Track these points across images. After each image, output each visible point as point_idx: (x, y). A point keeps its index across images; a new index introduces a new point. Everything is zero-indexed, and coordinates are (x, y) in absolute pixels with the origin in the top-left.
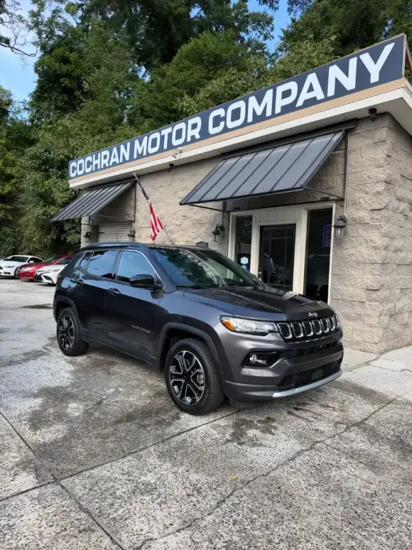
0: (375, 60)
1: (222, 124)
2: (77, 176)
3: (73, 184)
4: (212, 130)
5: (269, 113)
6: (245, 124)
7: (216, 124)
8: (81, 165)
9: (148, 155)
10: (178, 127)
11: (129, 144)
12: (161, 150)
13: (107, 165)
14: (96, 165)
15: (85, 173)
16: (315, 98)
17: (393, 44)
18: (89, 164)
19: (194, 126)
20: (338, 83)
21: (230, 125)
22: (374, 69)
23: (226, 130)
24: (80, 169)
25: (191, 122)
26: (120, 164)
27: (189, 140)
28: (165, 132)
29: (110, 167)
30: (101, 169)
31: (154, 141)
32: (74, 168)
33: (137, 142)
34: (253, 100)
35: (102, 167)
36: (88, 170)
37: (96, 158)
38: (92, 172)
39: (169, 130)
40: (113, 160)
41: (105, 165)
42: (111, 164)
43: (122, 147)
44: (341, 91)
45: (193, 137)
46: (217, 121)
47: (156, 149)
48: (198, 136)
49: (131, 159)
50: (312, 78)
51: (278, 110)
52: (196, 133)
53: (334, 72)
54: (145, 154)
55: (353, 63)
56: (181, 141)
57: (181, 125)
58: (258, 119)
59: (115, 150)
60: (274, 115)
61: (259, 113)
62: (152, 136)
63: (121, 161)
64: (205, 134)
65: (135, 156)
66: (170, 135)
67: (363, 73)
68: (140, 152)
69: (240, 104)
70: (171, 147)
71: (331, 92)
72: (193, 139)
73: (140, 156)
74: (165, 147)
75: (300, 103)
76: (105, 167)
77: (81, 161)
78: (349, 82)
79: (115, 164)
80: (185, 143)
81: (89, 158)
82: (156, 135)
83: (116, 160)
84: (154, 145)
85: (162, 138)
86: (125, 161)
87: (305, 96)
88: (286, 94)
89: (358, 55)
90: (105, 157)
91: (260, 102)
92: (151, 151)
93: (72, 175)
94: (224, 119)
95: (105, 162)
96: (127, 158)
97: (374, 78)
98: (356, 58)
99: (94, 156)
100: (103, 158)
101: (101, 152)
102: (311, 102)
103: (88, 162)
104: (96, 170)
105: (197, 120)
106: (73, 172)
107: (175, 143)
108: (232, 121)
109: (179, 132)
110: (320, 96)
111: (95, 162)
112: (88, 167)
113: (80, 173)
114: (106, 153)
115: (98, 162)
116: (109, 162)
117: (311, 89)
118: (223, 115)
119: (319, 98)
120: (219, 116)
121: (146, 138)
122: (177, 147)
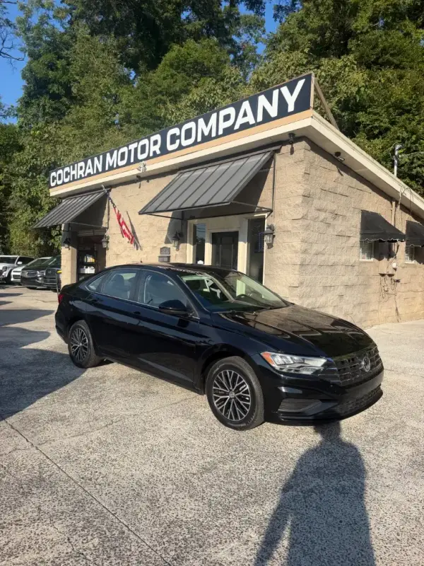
0: (292, 92)
1: (178, 141)
2: (57, 185)
3: (53, 193)
4: (170, 147)
5: (214, 135)
6: (196, 143)
7: (173, 142)
8: (60, 175)
9: (118, 167)
10: (142, 143)
11: (101, 157)
12: (128, 163)
13: (83, 176)
14: (74, 175)
15: (64, 183)
16: (248, 122)
17: (304, 80)
18: (68, 174)
19: (155, 143)
20: (265, 111)
21: (185, 143)
22: (291, 100)
23: (181, 147)
24: (60, 179)
25: (153, 138)
26: (94, 175)
27: (151, 155)
28: (132, 147)
29: (85, 177)
30: (77, 179)
31: (123, 154)
32: (54, 178)
33: (108, 155)
34: (201, 121)
35: (79, 177)
36: (66, 180)
37: (74, 169)
38: (70, 182)
39: (134, 145)
40: (88, 171)
41: (81, 175)
42: (86, 175)
43: (96, 159)
44: (267, 118)
45: (155, 152)
46: (174, 138)
47: (124, 162)
48: (158, 152)
49: (104, 170)
50: (246, 106)
51: (221, 132)
52: (157, 148)
53: (262, 100)
54: (115, 166)
55: (276, 93)
56: (145, 156)
57: (145, 141)
58: (206, 139)
59: (89, 161)
60: (218, 136)
61: (206, 133)
62: (122, 150)
63: (95, 172)
64: (164, 151)
65: (107, 168)
66: (136, 149)
67: (282, 103)
68: (111, 165)
69: (192, 125)
70: (136, 161)
71: (260, 118)
72: (155, 155)
73: (111, 168)
74: (132, 160)
75: (237, 127)
76: (81, 178)
77: (60, 171)
78: (273, 111)
79: (89, 175)
80: (148, 158)
81: (67, 169)
82: (125, 149)
83: (91, 171)
84: (122, 158)
85: (130, 152)
86: (98, 173)
87: (241, 121)
88: (227, 118)
89: (279, 88)
90: (81, 168)
91: (207, 124)
92: (121, 163)
93: (52, 184)
94: (179, 137)
95: (81, 172)
96: (100, 170)
97: (291, 108)
98: (278, 90)
99: (71, 167)
100: (79, 169)
101: (77, 163)
102: (245, 126)
103: (67, 172)
104: (74, 180)
105: (158, 137)
106: (53, 182)
107: (140, 157)
108: (186, 139)
109: (143, 147)
110: (252, 121)
111: (72, 173)
112: (66, 177)
113: (60, 182)
114: (82, 164)
115: (74, 172)
116: (84, 173)
117: (245, 115)
118: (178, 134)
119: (251, 123)
120: (175, 134)
121: (116, 152)
122: (141, 161)
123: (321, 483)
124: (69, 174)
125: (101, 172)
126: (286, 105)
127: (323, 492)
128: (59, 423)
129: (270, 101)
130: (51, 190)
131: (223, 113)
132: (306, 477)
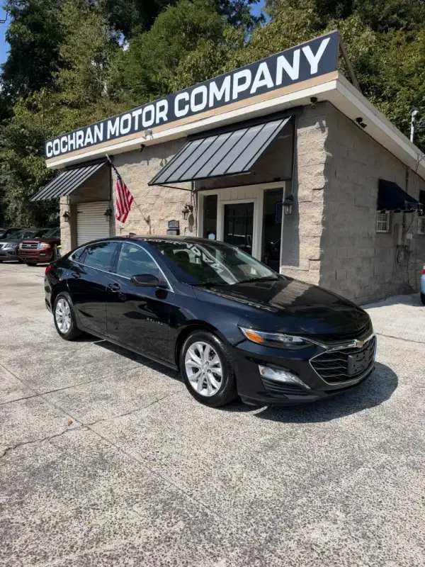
0: (315, 52)
1: (187, 107)
2: (53, 156)
3: (50, 164)
4: (178, 113)
5: (227, 99)
6: (207, 108)
7: (181, 108)
8: (57, 145)
9: (121, 135)
10: (147, 109)
11: (102, 125)
12: (132, 131)
13: (82, 145)
14: (72, 145)
15: (61, 154)
16: (266, 86)
17: (329, 39)
18: (65, 144)
19: (162, 109)
20: (284, 73)
21: (195, 108)
22: (314, 61)
23: (190, 113)
24: (57, 149)
25: (159, 104)
26: (94, 144)
27: (158, 121)
28: (136, 113)
29: (84, 147)
30: (76, 149)
31: (126, 122)
32: (50, 148)
33: (110, 123)
34: (213, 85)
35: (78, 147)
36: (64, 150)
37: (72, 138)
38: (68, 152)
39: (139, 112)
40: (87, 140)
41: (80, 145)
42: (85, 144)
43: (96, 127)
44: (287, 81)
45: (161, 119)
46: (183, 104)
47: (127, 130)
48: (165, 119)
49: (105, 139)
50: (263, 67)
51: (235, 97)
52: (164, 115)
53: (282, 62)
54: (117, 134)
55: (297, 54)
56: (150, 123)
57: (151, 107)
58: (219, 103)
59: (89, 130)
60: (232, 101)
61: (219, 98)
62: (124, 118)
63: (95, 141)
64: (172, 117)
65: (108, 137)
66: (140, 116)
67: (304, 64)
68: (113, 133)
69: (203, 89)
70: (141, 128)
71: (279, 81)
72: (162, 122)
73: (113, 137)
74: (136, 128)
75: (253, 90)
76: (80, 148)
77: (57, 141)
78: (294, 73)
79: (89, 144)
80: (154, 125)
81: (64, 139)
82: (128, 116)
83: (91, 140)
84: (125, 126)
85: (133, 119)
86: (98, 141)
87: (258, 84)
88: (242, 81)
89: (301, 47)
90: (80, 137)
91: (219, 88)
92: (124, 131)
93: (49, 155)
94: (189, 102)
95: (80, 142)
96: (101, 139)
97: (314, 70)
98: (298, 51)
99: (69, 136)
100: (77, 138)
101: (75, 132)
102: (263, 90)
103: (64, 142)
104: (72, 150)
105: (164, 103)
106: (49, 152)
107: (145, 124)
108: (196, 104)
109: (149, 114)
110: (270, 85)
111: (70, 142)
112: (64, 147)
113: (56, 153)
114: (81, 133)
115: (73, 142)
116: (84, 143)
117: (262, 77)
118: (187, 99)
119: (269, 86)
120: (184, 99)
121: (118, 119)
122: (147, 128)
123: (390, 459)
124: (67, 143)
125: (103, 141)
126: (309, 66)
127: (395, 468)
128: (103, 402)
129: (291, 62)
130: (47, 161)
131: (237, 76)
132: (372, 452)
